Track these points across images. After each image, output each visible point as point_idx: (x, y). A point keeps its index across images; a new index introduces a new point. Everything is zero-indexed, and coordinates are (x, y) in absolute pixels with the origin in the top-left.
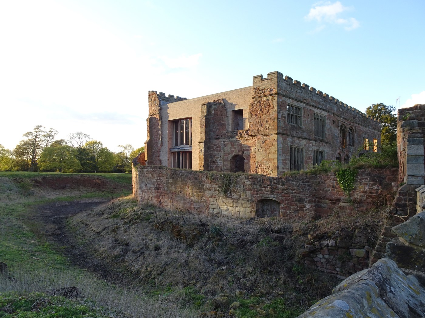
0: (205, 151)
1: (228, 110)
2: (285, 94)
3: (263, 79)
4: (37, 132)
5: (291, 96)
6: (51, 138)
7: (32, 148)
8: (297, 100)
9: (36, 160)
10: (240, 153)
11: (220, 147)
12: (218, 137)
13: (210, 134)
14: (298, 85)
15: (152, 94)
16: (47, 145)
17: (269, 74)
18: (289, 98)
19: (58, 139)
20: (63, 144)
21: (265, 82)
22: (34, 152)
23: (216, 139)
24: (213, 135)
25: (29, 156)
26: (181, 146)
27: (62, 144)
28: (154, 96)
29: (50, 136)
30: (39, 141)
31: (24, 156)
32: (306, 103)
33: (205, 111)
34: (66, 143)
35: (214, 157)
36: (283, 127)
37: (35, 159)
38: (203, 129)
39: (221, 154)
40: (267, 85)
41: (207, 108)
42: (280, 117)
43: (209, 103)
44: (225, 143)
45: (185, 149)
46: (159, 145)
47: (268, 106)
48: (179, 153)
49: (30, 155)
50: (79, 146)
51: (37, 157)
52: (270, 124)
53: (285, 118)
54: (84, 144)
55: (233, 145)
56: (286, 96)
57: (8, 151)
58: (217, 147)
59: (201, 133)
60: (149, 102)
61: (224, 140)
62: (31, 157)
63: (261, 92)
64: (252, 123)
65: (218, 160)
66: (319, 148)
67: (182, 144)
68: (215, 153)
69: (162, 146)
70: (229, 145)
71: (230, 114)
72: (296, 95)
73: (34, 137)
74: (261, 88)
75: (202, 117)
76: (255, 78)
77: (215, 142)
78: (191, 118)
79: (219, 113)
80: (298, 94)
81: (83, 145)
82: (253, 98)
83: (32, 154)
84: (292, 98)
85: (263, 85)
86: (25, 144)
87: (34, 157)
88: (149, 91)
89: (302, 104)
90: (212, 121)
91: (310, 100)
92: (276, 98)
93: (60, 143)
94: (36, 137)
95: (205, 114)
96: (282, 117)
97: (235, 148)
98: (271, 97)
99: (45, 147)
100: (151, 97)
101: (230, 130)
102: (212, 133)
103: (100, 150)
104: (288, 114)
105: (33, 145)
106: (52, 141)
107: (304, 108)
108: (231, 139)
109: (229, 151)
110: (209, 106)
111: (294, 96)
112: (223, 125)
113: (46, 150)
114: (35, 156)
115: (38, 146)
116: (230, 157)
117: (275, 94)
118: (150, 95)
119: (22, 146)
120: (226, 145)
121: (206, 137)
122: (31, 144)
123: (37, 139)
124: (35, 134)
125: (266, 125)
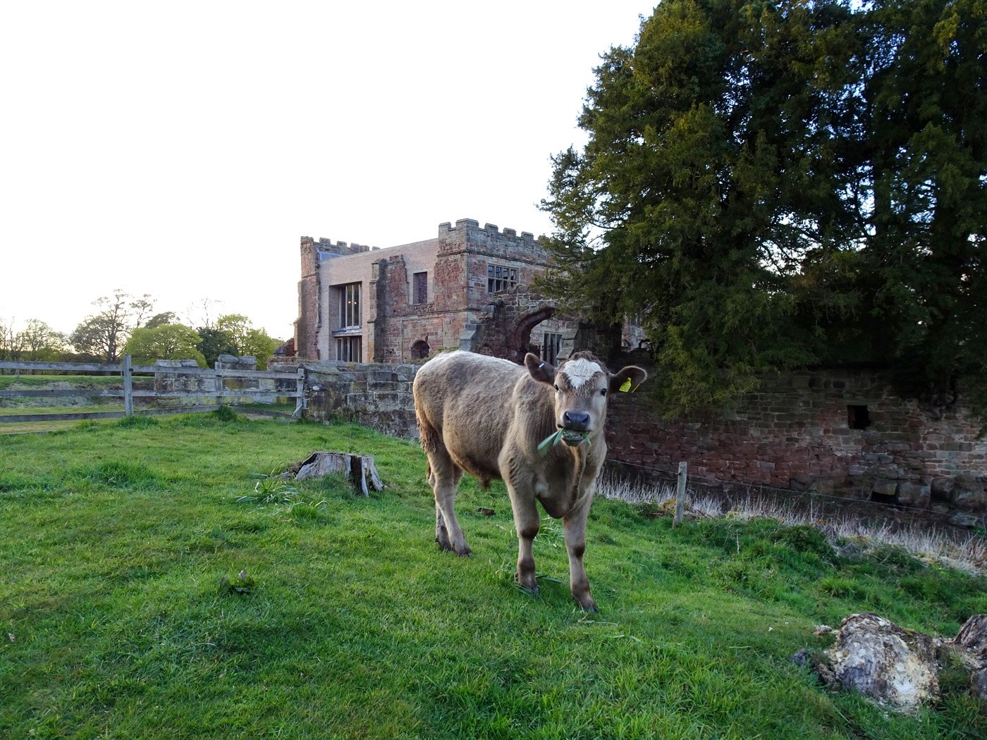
0: (376, 335)
1: (409, 273)
2: (482, 250)
3: (450, 230)
4: (117, 297)
5: (495, 252)
6: (147, 309)
7: (108, 331)
8: (506, 258)
9: (117, 353)
10: (424, 339)
11: (398, 329)
12: (395, 313)
13: (385, 309)
14: (509, 236)
15: (306, 243)
16: (138, 324)
17: (458, 223)
18: (492, 256)
19: (162, 312)
20: (172, 322)
21: (453, 234)
22: (112, 338)
23: (393, 316)
24: (389, 310)
25: (103, 347)
26: (347, 328)
27: (169, 320)
28: (308, 245)
29: (144, 305)
30: (123, 316)
31: (92, 347)
32: (526, 262)
33: (378, 273)
34: (178, 319)
35: (391, 345)
36: (478, 300)
37: (114, 351)
38: (374, 302)
39: (399, 340)
40: (454, 238)
41: (380, 269)
42: (472, 284)
43: (384, 261)
44: (405, 323)
45: (353, 331)
46: (316, 326)
47: (457, 268)
48: (345, 338)
49: (104, 345)
50: (204, 326)
51: (119, 350)
52: (458, 296)
53: (483, 286)
54: (216, 321)
55: (414, 327)
56: (484, 254)
57: (61, 336)
58: (394, 330)
59: (371, 308)
60: (302, 255)
61: (403, 318)
62: (107, 348)
63: (448, 247)
64: (438, 294)
65: (395, 349)
66: (557, 329)
67: (350, 324)
68: (391, 338)
69: (319, 327)
70: (410, 327)
71: (411, 279)
72: (505, 251)
73: (114, 308)
74: (447, 242)
75: (372, 283)
76: (441, 226)
77: (392, 321)
78: (360, 283)
79: (397, 277)
80: (510, 249)
81: (213, 324)
82: (438, 256)
83: (109, 342)
84: (498, 256)
85: (450, 237)
86: (93, 322)
87: (113, 348)
88: (302, 238)
89: (519, 263)
90: (388, 289)
91: (535, 257)
92: (465, 258)
93: (166, 320)
94: (117, 307)
95: (378, 278)
96: (477, 284)
97: (417, 331)
98: (459, 256)
99: (136, 327)
100: (305, 246)
101: (411, 303)
102: (388, 307)
103: (248, 334)
104: (491, 281)
105: (111, 324)
106: (148, 316)
107: (523, 270)
108: (412, 317)
109: (410, 335)
110: (383, 265)
111: (501, 253)
112: (402, 295)
113: (136, 333)
114: (116, 346)
115: (119, 325)
116: (411, 344)
117: (464, 252)
118: (302, 244)
119: (89, 324)
120: (405, 326)
121: (378, 315)
122: (106, 322)
123: (120, 312)
124: (115, 302)
125: (455, 297)
